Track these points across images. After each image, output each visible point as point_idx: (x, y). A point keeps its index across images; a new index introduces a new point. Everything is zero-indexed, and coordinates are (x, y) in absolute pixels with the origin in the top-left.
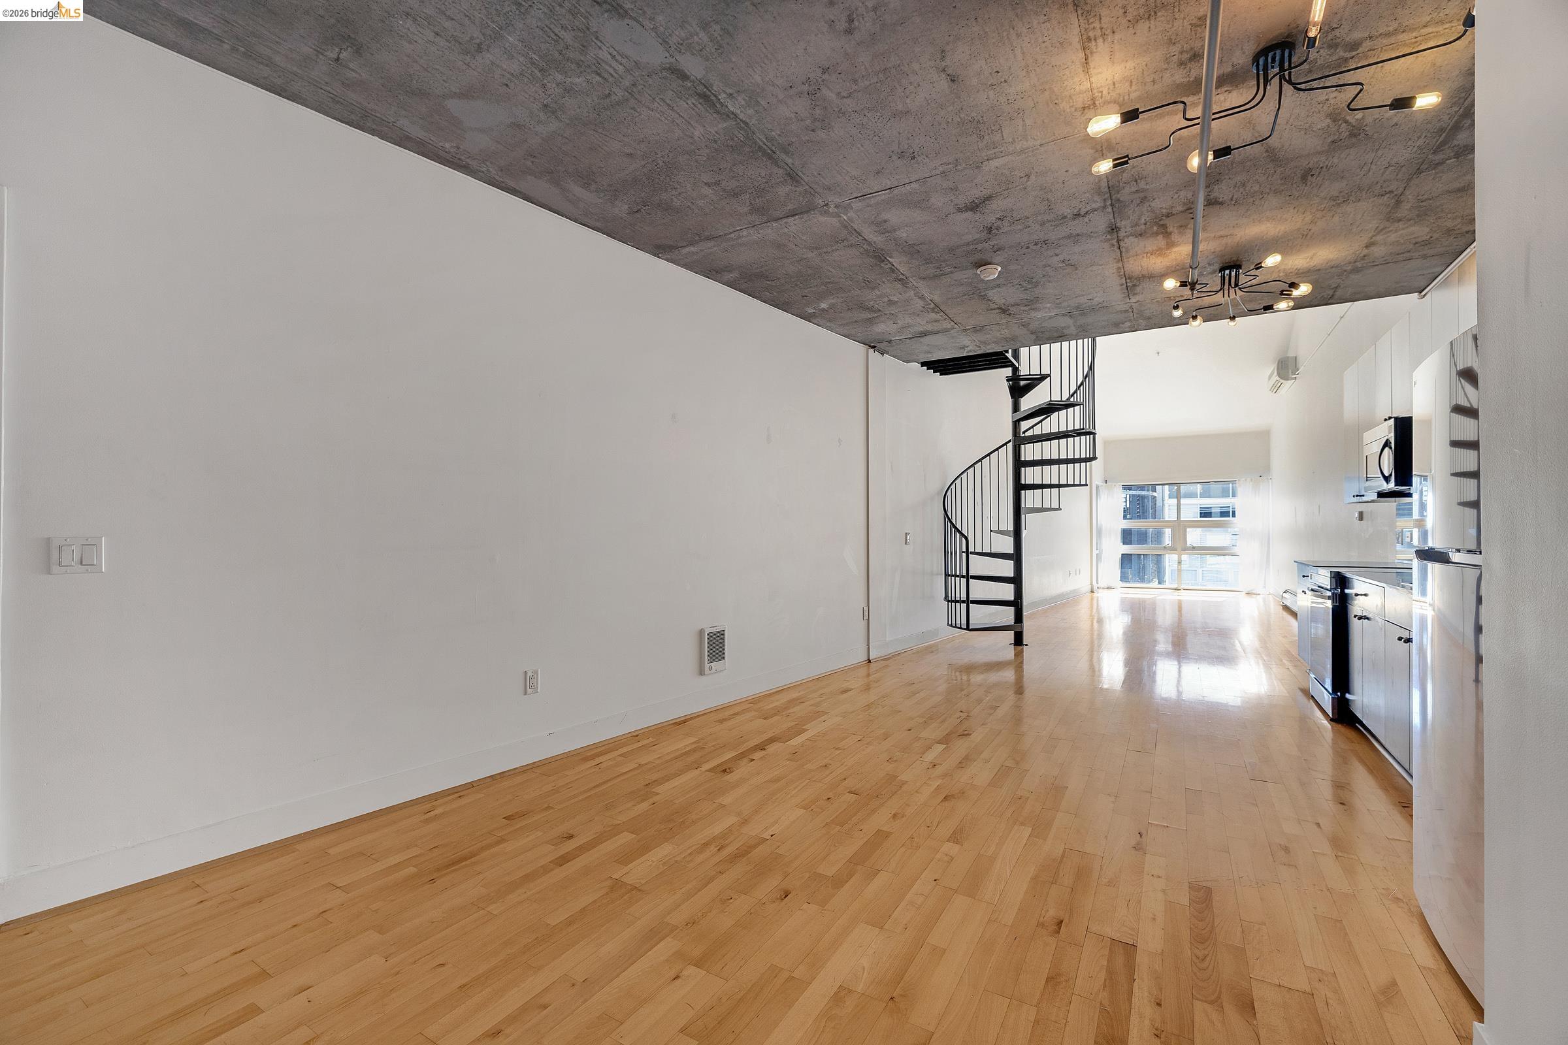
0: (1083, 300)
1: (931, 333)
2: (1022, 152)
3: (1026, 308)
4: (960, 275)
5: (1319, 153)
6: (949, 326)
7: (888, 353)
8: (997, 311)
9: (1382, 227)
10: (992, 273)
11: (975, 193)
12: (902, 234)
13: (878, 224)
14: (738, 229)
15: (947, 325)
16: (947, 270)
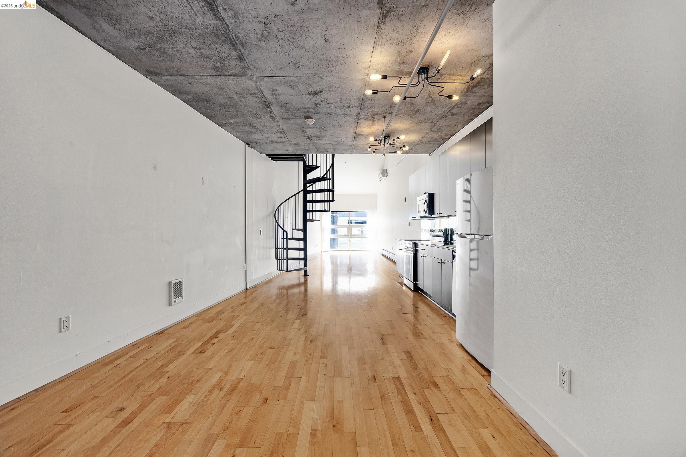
0: (339, 139)
1: (277, 142)
2: (339, 78)
3: (318, 139)
4: (298, 121)
5: (422, 105)
6: (285, 141)
7: (254, 148)
8: (307, 138)
9: (428, 132)
10: (311, 122)
11: (317, 88)
12: (281, 97)
13: (272, 90)
14: (202, 74)
15: (284, 140)
16: (294, 117)
